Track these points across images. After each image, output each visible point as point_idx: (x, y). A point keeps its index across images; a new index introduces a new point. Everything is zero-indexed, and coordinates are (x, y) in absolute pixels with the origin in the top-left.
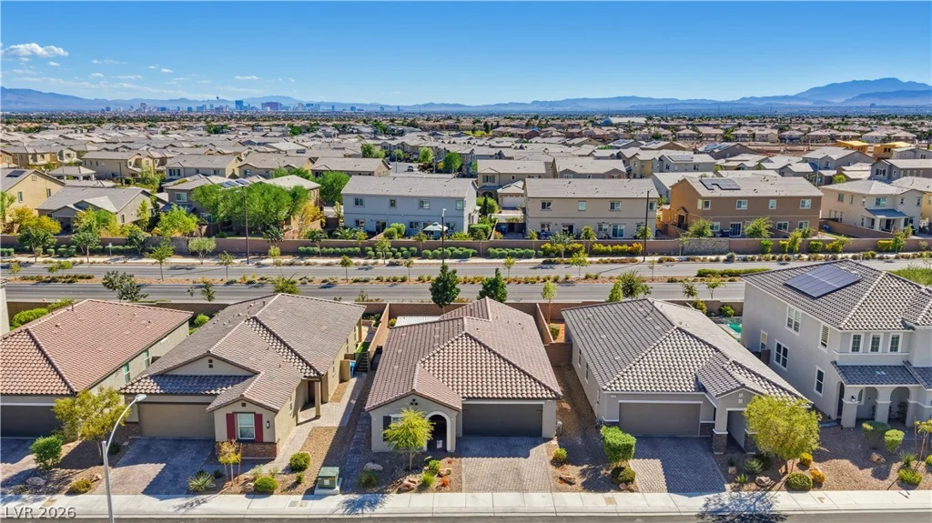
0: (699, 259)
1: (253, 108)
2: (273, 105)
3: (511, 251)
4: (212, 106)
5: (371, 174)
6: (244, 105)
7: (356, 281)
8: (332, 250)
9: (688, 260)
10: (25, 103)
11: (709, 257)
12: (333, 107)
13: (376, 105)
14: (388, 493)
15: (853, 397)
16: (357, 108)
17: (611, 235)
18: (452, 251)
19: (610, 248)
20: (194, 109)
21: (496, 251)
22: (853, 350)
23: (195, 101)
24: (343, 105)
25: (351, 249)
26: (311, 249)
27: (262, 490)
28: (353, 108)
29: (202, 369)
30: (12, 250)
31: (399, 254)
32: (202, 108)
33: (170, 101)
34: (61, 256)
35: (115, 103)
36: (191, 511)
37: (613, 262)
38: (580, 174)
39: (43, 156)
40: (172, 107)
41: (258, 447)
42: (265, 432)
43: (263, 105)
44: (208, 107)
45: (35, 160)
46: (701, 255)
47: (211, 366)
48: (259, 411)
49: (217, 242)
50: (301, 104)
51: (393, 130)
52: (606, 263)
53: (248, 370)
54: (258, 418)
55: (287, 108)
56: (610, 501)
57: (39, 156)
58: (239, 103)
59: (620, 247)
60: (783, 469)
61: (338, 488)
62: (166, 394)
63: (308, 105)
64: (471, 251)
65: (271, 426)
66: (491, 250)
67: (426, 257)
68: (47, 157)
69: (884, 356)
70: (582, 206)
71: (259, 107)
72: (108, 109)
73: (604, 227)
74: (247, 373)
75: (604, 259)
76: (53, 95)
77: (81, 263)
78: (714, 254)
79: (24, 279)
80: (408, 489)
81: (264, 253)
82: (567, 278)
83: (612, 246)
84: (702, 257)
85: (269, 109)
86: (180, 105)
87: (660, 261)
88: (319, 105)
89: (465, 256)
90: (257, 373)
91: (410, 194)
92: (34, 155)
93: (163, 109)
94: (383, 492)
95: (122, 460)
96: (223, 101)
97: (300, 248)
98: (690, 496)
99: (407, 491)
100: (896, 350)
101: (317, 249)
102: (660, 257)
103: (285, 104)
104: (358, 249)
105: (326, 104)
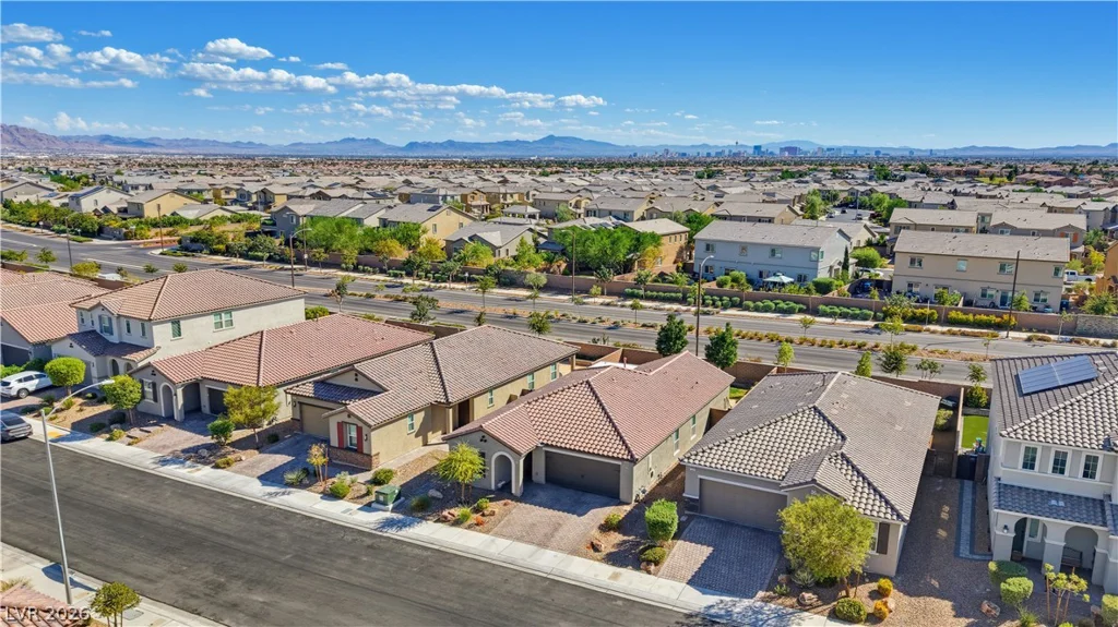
0: (1087, 342)
1: (771, 153)
2: (792, 150)
3: (845, 310)
4: (730, 151)
5: (770, 220)
6: (763, 150)
7: (644, 326)
8: (655, 293)
9: (1071, 341)
10: (568, 150)
11: (1102, 341)
12: (856, 151)
13: (905, 149)
14: (427, 520)
15: (1006, 527)
16: (883, 152)
17: (998, 303)
18: (776, 304)
19: (971, 317)
20: (713, 154)
21: (828, 309)
22: (1025, 466)
23: (716, 147)
24: (868, 149)
25: (673, 294)
26: (636, 291)
27: (334, 495)
28: (877, 152)
29: (348, 381)
30: (404, 273)
31: (719, 303)
32: (720, 153)
33: (693, 146)
34: (437, 281)
35: (644, 149)
36: (272, 500)
37: (964, 334)
38: (1021, 229)
39: (512, 196)
40: (692, 153)
41: (359, 457)
42: (365, 444)
43: (782, 150)
44: (727, 153)
45: (505, 199)
46: (1091, 336)
47: (356, 380)
48: (360, 424)
49: (547, 277)
50: (821, 149)
51: (896, 176)
52: (954, 334)
53: (380, 386)
54: (359, 430)
55: (806, 153)
56: (615, 576)
57: (508, 196)
58: (757, 148)
59: (984, 317)
60: (844, 593)
61: (391, 506)
62: (315, 398)
63: (829, 150)
64: (798, 306)
65: (368, 439)
66: (822, 307)
67: (747, 308)
68: (516, 197)
69: (1072, 482)
70: (963, 265)
71: (777, 152)
72: (635, 155)
73: (989, 292)
74: (377, 389)
75: (955, 329)
76: (591, 142)
77: (445, 288)
78: (1110, 337)
79: (386, 297)
80: (444, 520)
81: (586, 291)
82: (876, 346)
83: (974, 315)
84: (1092, 340)
85: (787, 154)
86: (700, 150)
87: (1029, 340)
88: (840, 149)
89: (790, 311)
90: (386, 391)
91: (764, 241)
92: (505, 195)
93: (684, 154)
94: (424, 518)
95: (271, 449)
96: (742, 146)
97: (627, 290)
98: (704, 593)
99: (443, 522)
100: (1093, 476)
101: (642, 292)
102: (1029, 334)
103: (804, 148)
104: (680, 295)
105: (846, 148)
